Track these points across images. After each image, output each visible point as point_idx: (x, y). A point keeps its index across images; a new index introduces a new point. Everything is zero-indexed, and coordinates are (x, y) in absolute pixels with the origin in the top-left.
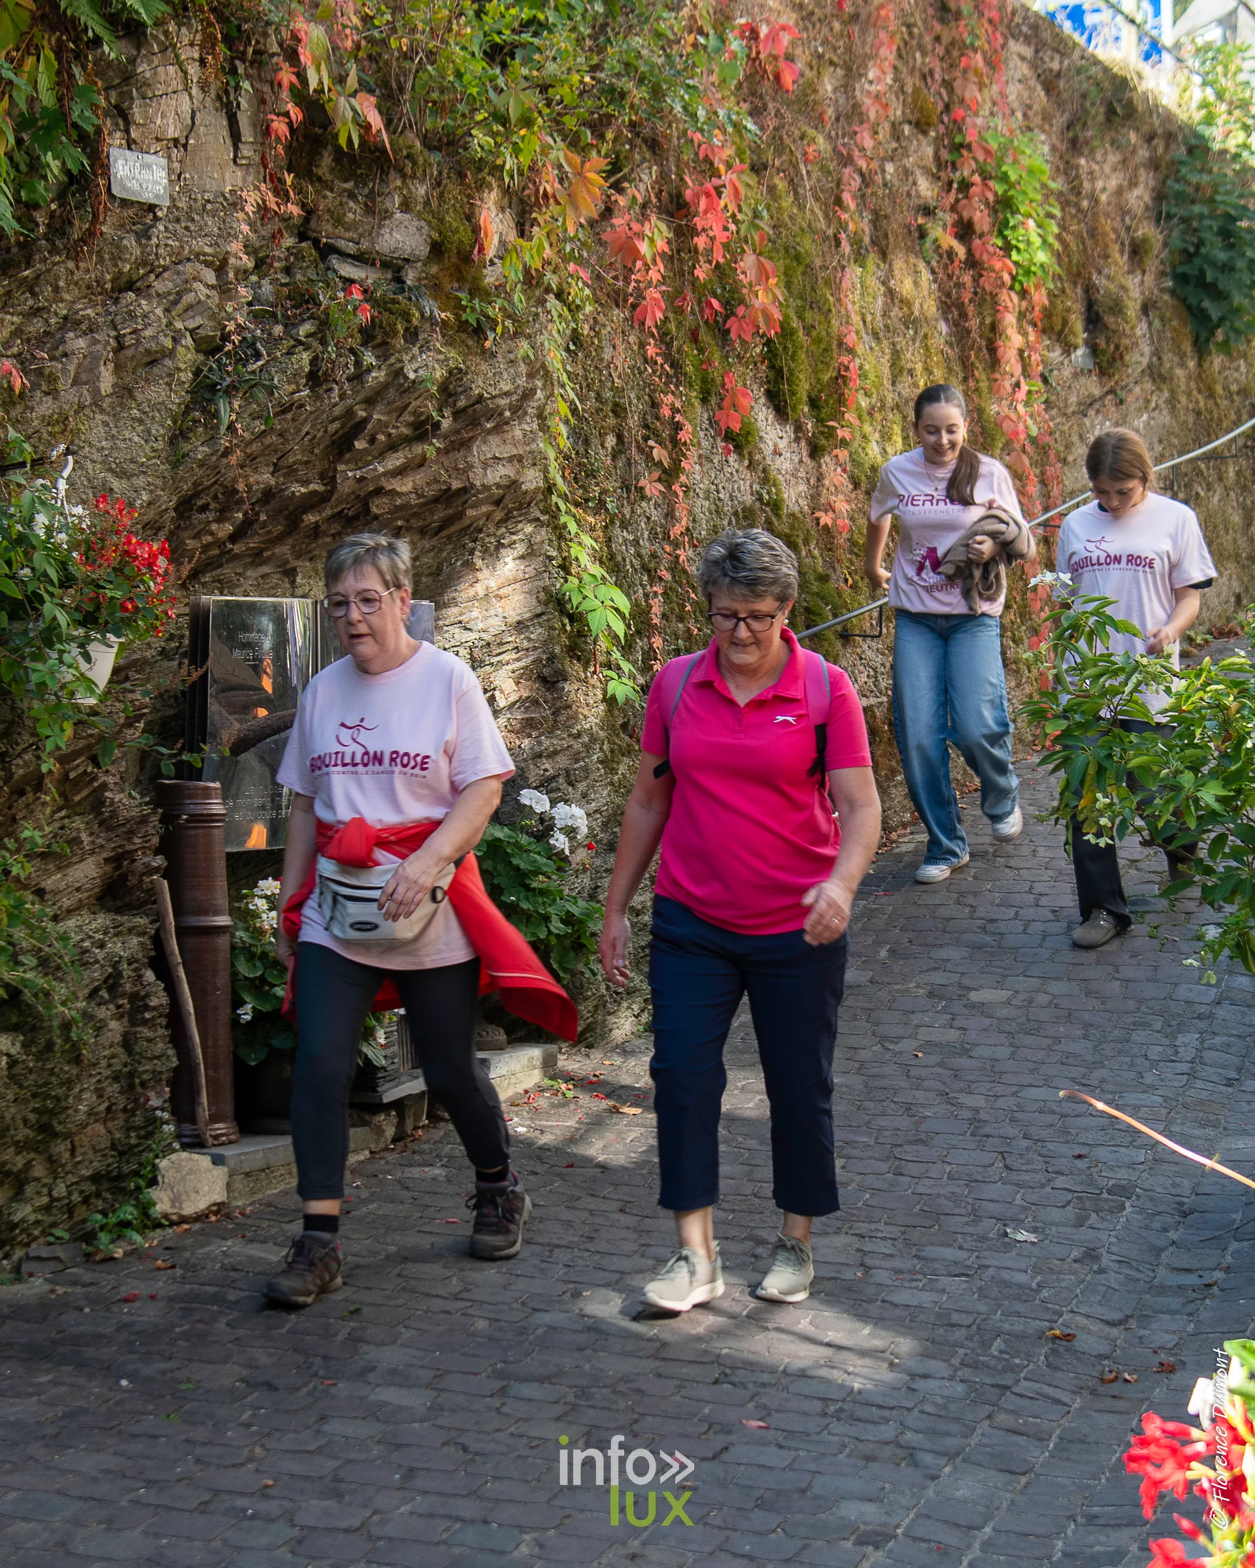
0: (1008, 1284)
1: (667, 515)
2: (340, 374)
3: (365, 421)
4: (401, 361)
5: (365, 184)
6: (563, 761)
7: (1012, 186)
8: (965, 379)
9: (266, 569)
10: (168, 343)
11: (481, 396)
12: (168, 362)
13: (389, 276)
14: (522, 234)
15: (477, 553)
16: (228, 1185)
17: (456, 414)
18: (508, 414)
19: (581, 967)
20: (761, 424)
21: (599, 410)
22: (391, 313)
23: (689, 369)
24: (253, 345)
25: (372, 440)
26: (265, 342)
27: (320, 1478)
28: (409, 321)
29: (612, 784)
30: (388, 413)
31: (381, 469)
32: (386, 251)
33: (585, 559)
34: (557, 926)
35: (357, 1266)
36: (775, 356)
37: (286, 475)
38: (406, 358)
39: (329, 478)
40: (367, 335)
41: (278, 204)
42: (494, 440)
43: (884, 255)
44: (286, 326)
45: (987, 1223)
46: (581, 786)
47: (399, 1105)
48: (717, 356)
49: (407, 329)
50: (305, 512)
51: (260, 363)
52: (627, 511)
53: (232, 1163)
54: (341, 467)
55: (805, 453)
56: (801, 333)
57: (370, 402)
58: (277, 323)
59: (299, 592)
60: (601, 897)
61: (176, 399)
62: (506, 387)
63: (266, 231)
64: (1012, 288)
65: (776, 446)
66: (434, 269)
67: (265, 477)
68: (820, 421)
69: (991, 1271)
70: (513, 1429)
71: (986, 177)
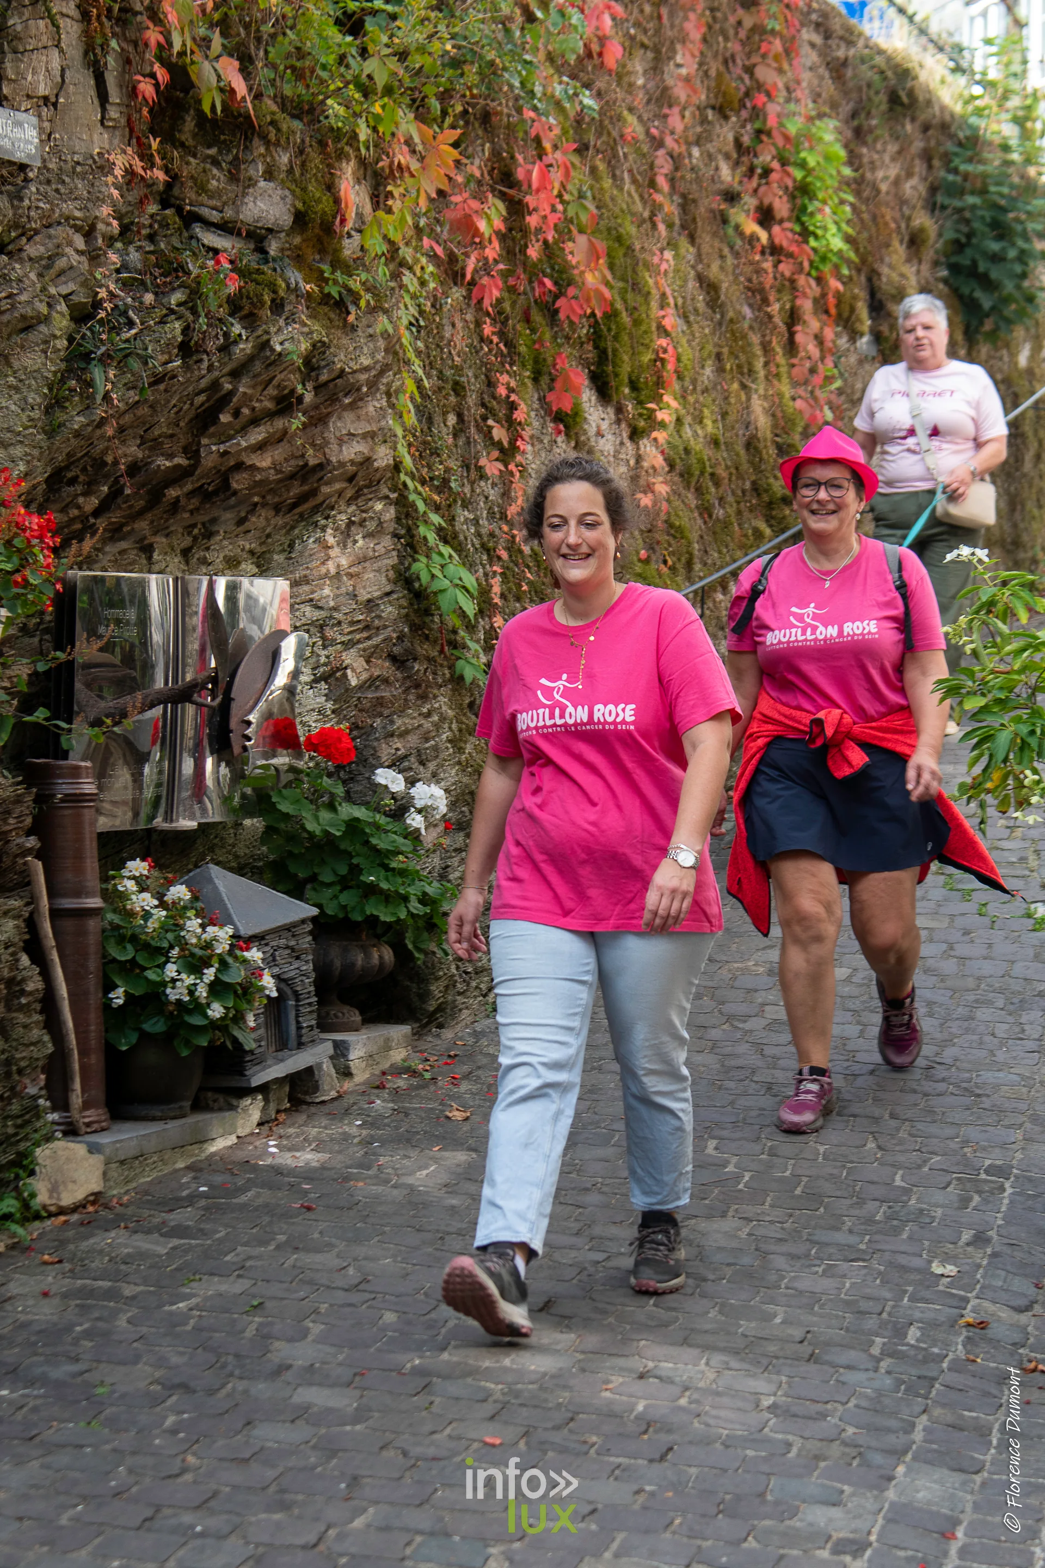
0: (904, 1269)
1: (503, 494)
2: (211, 345)
3: (231, 393)
4: (267, 333)
5: (229, 151)
6: (413, 740)
7: (809, 172)
8: (766, 364)
9: (123, 545)
10: (44, 309)
11: (342, 371)
12: (43, 328)
13: (252, 246)
14: (376, 206)
15: (329, 531)
16: (105, 1174)
17: (317, 389)
18: (365, 389)
19: (433, 947)
20: (586, 406)
21: (440, 389)
22: (258, 284)
23: (523, 349)
24: (124, 313)
25: (237, 414)
26: (138, 310)
27: (264, 1489)
28: (275, 292)
29: (459, 763)
30: (254, 387)
31: (244, 444)
32: (249, 220)
33: (432, 537)
34: (415, 907)
35: (250, 1258)
36: (600, 337)
37: (151, 449)
38: (273, 330)
39: (193, 452)
40: (234, 305)
41: (144, 169)
42: (349, 416)
43: (692, 239)
44: (156, 294)
45: (871, 1206)
46: (432, 766)
47: (264, 1089)
48: (548, 336)
49: (273, 301)
50: (167, 487)
51: (133, 332)
52: (467, 490)
53: (108, 1151)
54: (204, 441)
55: (625, 435)
56: (624, 314)
57: (235, 374)
58: (147, 291)
59: (156, 567)
60: (451, 877)
61: (51, 368)
62: (366, 361)
63: (133, 197)
64: (809, 274)
65: (598, 427)
66: (297, 240)
67: (132, 450)
68: (640, 403)
69: (887, 1256)
70: (448, 1431)
71: (784, 163)
